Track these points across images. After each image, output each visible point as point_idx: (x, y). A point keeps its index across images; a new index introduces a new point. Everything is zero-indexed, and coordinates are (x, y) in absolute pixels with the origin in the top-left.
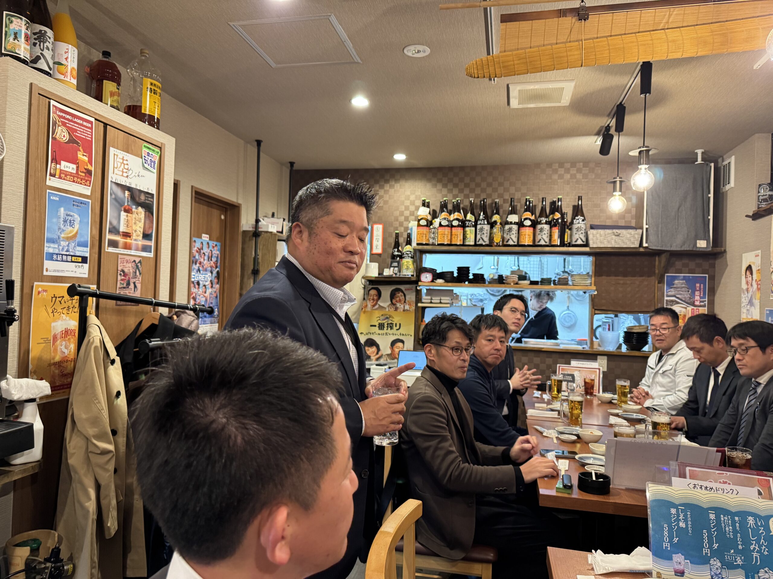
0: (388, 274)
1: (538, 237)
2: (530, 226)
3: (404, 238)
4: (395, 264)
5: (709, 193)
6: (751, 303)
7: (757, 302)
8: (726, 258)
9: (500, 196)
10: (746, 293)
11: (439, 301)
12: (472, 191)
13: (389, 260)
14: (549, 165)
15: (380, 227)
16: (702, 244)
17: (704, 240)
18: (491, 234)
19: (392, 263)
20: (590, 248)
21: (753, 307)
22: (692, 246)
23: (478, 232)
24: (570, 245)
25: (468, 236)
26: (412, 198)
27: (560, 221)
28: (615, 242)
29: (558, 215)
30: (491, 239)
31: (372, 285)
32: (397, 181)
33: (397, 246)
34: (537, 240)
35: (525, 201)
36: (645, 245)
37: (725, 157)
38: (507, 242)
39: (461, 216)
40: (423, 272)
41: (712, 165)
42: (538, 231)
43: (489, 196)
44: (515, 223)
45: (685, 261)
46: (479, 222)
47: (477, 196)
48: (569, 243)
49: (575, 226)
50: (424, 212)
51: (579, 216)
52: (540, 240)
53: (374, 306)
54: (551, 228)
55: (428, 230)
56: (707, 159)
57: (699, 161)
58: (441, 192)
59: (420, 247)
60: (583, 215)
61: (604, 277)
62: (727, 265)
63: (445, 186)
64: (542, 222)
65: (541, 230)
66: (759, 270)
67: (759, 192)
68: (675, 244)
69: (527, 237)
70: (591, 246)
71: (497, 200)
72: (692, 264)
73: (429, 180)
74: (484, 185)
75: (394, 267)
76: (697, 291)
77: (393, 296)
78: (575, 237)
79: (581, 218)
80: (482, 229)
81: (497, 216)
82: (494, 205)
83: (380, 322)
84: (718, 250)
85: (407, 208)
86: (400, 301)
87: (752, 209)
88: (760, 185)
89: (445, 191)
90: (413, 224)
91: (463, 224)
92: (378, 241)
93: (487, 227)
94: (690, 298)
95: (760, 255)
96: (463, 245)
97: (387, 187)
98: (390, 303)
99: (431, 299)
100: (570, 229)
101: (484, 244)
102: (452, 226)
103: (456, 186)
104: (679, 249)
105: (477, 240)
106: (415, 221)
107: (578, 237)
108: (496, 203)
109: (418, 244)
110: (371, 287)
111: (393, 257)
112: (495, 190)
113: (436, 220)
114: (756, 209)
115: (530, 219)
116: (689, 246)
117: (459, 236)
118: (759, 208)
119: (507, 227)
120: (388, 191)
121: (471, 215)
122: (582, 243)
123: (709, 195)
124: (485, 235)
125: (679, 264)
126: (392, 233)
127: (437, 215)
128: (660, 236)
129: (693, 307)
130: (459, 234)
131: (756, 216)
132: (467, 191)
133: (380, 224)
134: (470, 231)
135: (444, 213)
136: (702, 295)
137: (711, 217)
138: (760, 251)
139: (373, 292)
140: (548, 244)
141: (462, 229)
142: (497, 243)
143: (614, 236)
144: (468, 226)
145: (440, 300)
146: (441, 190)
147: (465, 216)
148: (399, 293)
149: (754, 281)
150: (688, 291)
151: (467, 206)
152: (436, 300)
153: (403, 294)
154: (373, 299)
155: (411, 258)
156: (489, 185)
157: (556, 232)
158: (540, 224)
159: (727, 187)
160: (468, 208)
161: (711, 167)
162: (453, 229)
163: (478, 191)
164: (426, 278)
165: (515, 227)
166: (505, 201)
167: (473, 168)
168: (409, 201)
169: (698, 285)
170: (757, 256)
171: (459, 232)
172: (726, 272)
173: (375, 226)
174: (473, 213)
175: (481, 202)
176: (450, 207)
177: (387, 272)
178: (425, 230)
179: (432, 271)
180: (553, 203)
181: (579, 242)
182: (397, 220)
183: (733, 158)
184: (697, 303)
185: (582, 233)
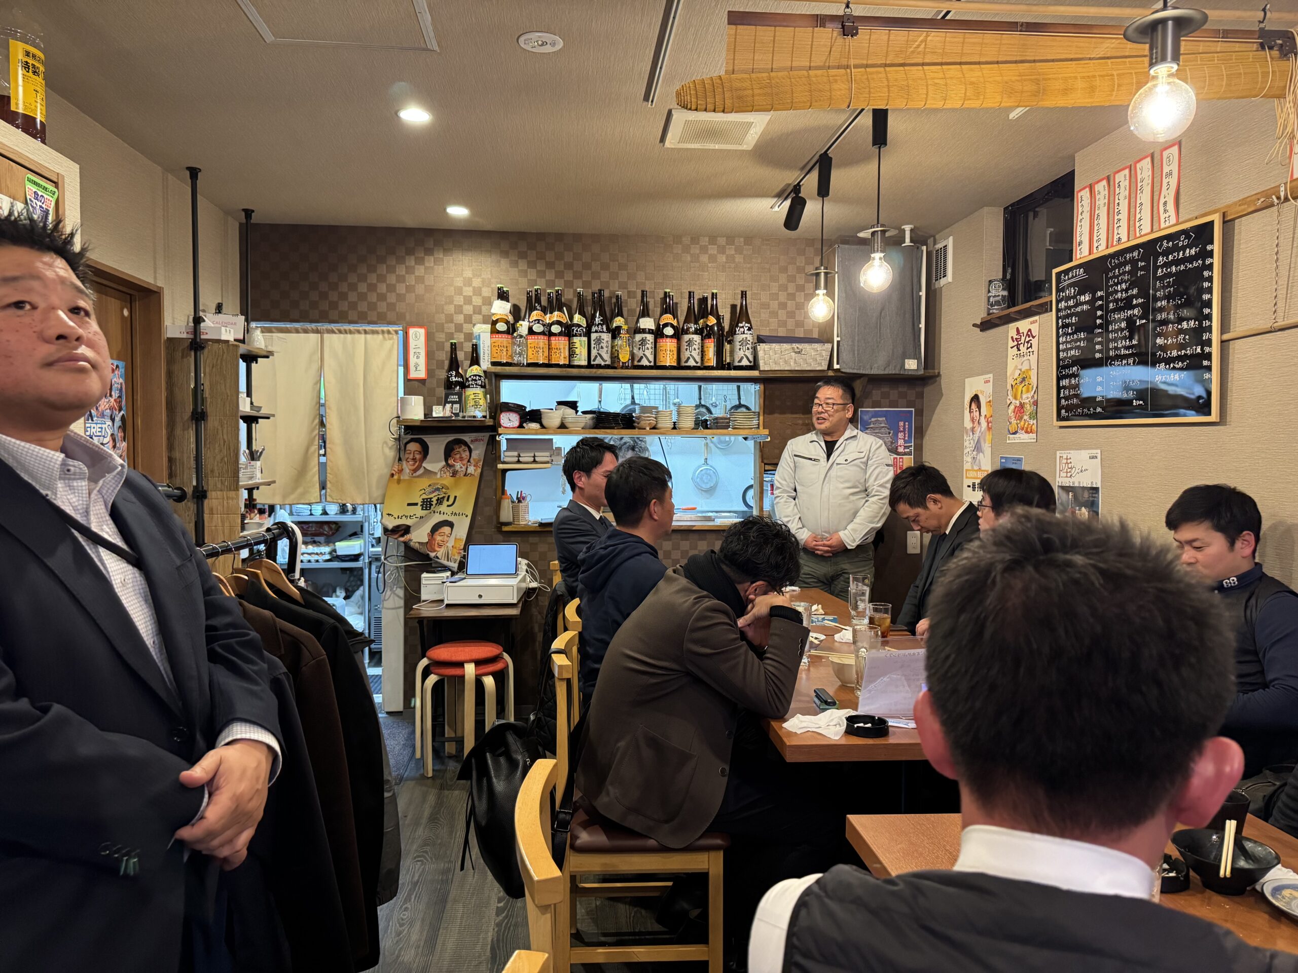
0: (441, 415)
1: (685, 354)
2: (671, 337)
3: (466, 353)
4: (455, 398)
5: (920, 290)
6: (978, 448)
7: (987, 447)
8: (940, 385)
9: (623, 286)
10: (971, 434)
11: (532, 459)
12: (578, 275)
13: (441, 392)
14: (695, 240)
15: (421, 332)
16: (911, 365)
17: (914, 359)
18: (612, 347)
19: (447, 396)
20: (760, 371)
21: (981, 454)
22: (899, 367)
23: (593, 346)
24: (730, 367)
25: (577, 351)
26: (476, 282)
27: (716, 328)
28: (795, 362)
29: (712, 321)
30: (615, 357)
31: (412, 434)
32: (447, 251)
33: (454, 365)
34: (683, 359)
35: (662, 296)
36: (836, 366)
37: (937, 237)
38: (639, 361)
39: (565, 319)
40: (501, 412)
41: (924, 248)
42: (684, 345)
43: (607, 285)
44: (650, 332)
45: (885, 389)
46: (594, 329)
47: (586, 285)
48: (729, 364)
49: (738, 338)
50: (501, 309)
51: (744, 323)
52: (689, 358)
53: (415, 470)
54: (702, 340)
55: (510, 341)
56: (919, 239)
57: (908, 242)
58: (526, 276)
59: (498, 369)
60: (749, 321)
61: (776, 415)
62: (942, 395)
63: (532, 265)
64: (691, 330)
65: (690, 342)
66: (990, 402)
67: (989, 292)
68: (876, 365)
69: (668, 353)
70: (762, 369)
71: (619, 293)
72: (894, 394)
73: (505, 254)
74: (596, 266)
75: (453, 403)
76: (901, 432)
77: (449, 452)
78: (739, 354)
79: (747, 325)
80: (599, 340)
81: (619, 318)
82: (614, 300)
83: (425, 496)
84: (930, 372)
85: (468, 300)
86: (461, 459)
87: (980, 315)
88: (990, 282)
89: (532, 274)
90: (482, 331)
91: (568, 331)
92: (418, 357)
93: (606, 337)
94: (892, 443)
95: (991, 381)
96: (570, 366)
97: (430, 261)
98: (444, 463)
99: (519, 456)
100: (730, 342)
101: (603, 363)
102: (551, 334)
103: (550, 265)
104: (882, 373)
105: (592, 358)
106: (485, 322)
107: (742, 355)
108: (617, 296)
109: (494, 364)
110: (409, 437)
111: (449, 385)
112: (614, 276)
113: (521, 322)
114: (986, 315)
115: (672, 326)
116: (895, 367)
117: (562, 351)
118: (989, 314)
119: (638, 337)
120: (432, 268)
121: (580, 316)
122: (748, 364)
123: (921, 294)
124: (605, 349)
125: (876, 394)
126: (443, 343)
127: (522, 314)
128: (856, 352)
129: (896, 456)
130: (562, 347)
131: (986, 325)
132: (569, 276)
133: (420, 326)
134: (580, 343)
135: (535, 313)
136: (906, 438)
137: (922, 326)
138: (991, 375)
139: (413, 447)
140: (699, 365)
141: (567, 338)
142: (623, 363)
143: (793, 354)
144: (576, 335)
145: (534, 457)
146: (526, 272)
147: (571, 318)
148: (460, 447)
149: (982, 418)
150: (889, 433)
151: (571, 301)
152: (527, 457)
153: (467, 449)
154: (414, 459)
155: (482, 386)
156: (605, 267)
157: (711, 347)
158: (687, 334)
159: (943, 282)
160: (575, 305)
161: (922, 251)
162: (553, 338)
163: (587, 276)
164: (509, 420)
165: (650, 338)
166: (631, 294)
167: (578, 237)
168: (471, 289)
169: (901, 424)
170: (987, 382)
171: (561, 343)
172: (940, 404)
173: (412, 331)
174: (582, 313)
175: (593, 294)
176: (544, 301)
177: (438, 412)
178: (504, 340)
179: (518, 409)
180: (703, 301)
181: (745, 362)
182: (452, 321)
183: (951, 239)
184: (901, 450)
185: (748, 349)
